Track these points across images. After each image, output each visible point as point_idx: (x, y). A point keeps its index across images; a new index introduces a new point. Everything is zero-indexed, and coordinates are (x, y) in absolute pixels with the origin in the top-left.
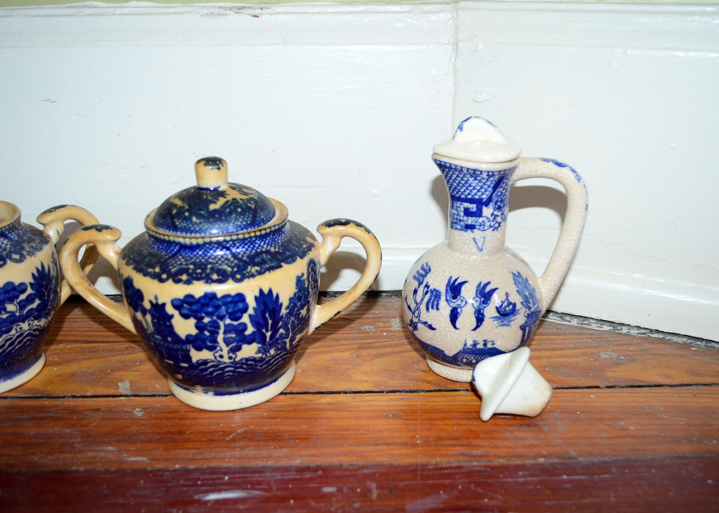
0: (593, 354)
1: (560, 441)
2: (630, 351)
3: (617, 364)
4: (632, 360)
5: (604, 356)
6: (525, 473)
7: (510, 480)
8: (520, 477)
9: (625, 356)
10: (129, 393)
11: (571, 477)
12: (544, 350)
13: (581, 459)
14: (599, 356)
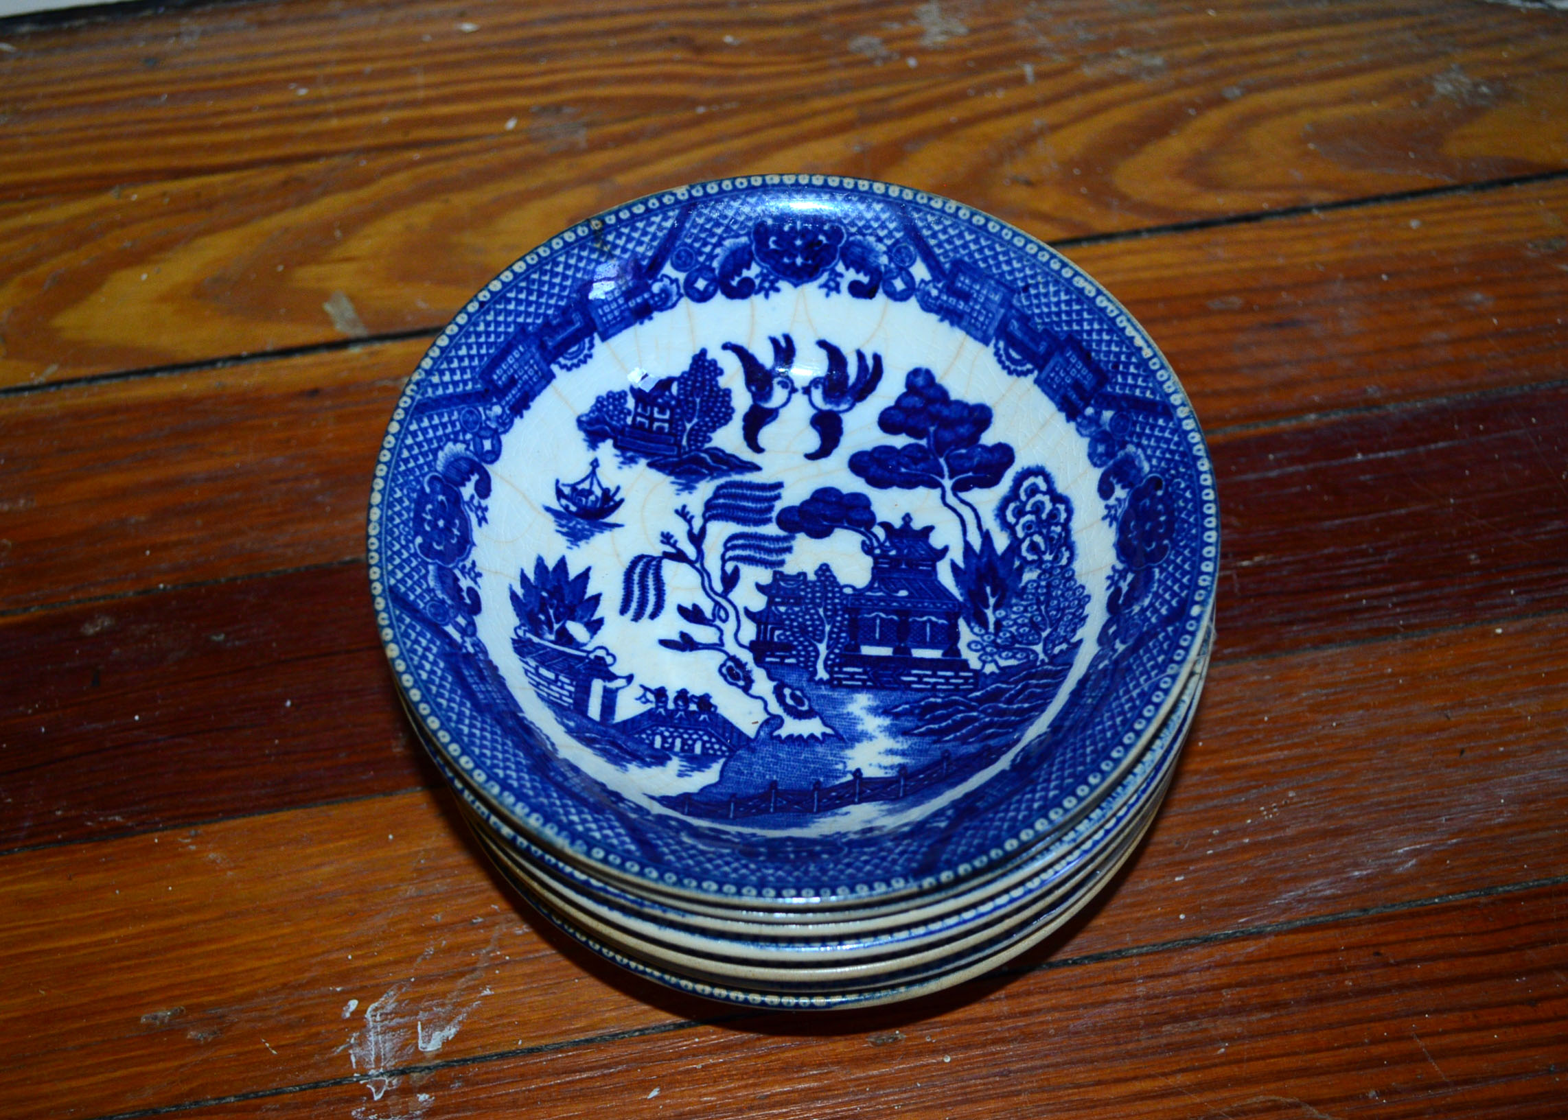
0: (1417, 82)
1: (1347, 363)
2: (1503, 63)
3: (1472, 112)
4: (1506, 95)
5: (1443, 87)
6: (1279, 455)
7: (1251, 476)
8: (1272, 468)
9: (1491, 81)
10: (360, 331)
11: (1371, 456)
12: (1302, 80)
13: (1391, 407)
14: (1431, 90)
